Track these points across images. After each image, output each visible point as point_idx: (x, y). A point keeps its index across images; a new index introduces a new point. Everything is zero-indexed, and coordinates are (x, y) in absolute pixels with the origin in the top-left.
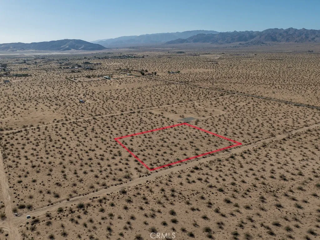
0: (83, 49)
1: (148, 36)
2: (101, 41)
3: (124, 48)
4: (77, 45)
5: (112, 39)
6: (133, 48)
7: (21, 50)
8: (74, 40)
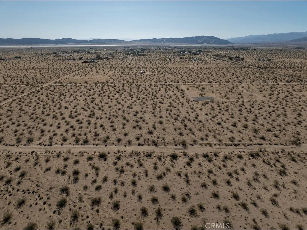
0: (213, 43)
1: (275, 35)
2: (233, 39)
3: (248, 44)
4: (209, 40)
5: (242, 37)
6: (256, 44)
7: (170, 42)
8: (208, 36)
